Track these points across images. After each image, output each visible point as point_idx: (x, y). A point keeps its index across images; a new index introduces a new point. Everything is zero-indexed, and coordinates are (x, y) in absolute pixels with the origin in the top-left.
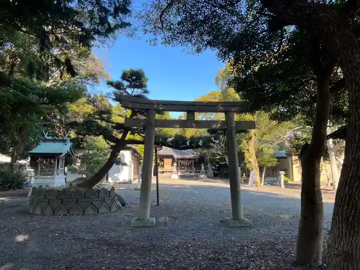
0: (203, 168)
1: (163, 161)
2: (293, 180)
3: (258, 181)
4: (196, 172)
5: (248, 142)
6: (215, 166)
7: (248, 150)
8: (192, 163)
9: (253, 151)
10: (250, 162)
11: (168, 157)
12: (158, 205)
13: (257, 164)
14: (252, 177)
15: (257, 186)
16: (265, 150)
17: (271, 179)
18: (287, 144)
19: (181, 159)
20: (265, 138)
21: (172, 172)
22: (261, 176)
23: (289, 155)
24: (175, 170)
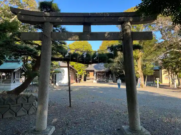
0: (110, 76)
1: (89, 73)
2: (162, 83)
3: (143, 84)
4: (107, 79)
5: (137, 61)
6: (117, 75)
7: (137, 66)
8: (104, 74)
9: (140, 66)
10: (138, 73)
11: (92, 71)
12: (70, 106)
13: (142, 74)
14: (139, 82)
15: (142, 87)
16: (148, 65)
17: (150, 82)
18: (160, 62)
19: (99, 72)
20: (147, 58)
21: (93, 79)
22: (145, 81)
23: (161, 68)
24: (95, 78)
